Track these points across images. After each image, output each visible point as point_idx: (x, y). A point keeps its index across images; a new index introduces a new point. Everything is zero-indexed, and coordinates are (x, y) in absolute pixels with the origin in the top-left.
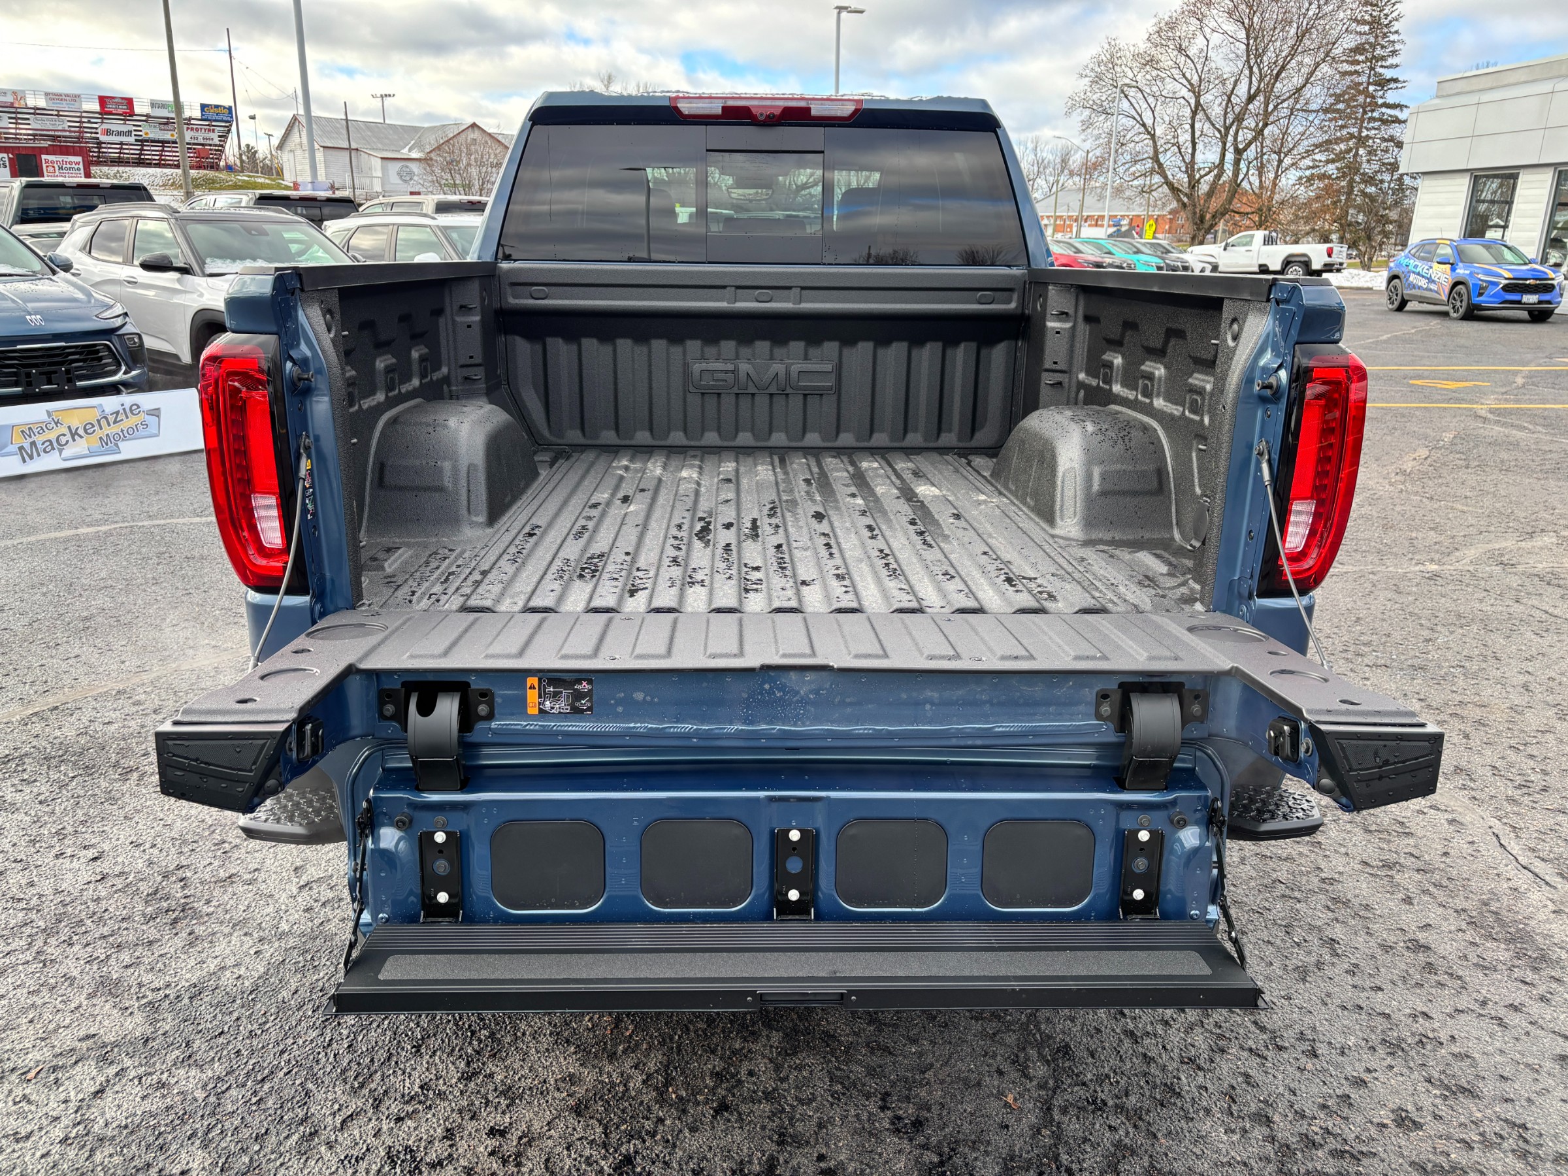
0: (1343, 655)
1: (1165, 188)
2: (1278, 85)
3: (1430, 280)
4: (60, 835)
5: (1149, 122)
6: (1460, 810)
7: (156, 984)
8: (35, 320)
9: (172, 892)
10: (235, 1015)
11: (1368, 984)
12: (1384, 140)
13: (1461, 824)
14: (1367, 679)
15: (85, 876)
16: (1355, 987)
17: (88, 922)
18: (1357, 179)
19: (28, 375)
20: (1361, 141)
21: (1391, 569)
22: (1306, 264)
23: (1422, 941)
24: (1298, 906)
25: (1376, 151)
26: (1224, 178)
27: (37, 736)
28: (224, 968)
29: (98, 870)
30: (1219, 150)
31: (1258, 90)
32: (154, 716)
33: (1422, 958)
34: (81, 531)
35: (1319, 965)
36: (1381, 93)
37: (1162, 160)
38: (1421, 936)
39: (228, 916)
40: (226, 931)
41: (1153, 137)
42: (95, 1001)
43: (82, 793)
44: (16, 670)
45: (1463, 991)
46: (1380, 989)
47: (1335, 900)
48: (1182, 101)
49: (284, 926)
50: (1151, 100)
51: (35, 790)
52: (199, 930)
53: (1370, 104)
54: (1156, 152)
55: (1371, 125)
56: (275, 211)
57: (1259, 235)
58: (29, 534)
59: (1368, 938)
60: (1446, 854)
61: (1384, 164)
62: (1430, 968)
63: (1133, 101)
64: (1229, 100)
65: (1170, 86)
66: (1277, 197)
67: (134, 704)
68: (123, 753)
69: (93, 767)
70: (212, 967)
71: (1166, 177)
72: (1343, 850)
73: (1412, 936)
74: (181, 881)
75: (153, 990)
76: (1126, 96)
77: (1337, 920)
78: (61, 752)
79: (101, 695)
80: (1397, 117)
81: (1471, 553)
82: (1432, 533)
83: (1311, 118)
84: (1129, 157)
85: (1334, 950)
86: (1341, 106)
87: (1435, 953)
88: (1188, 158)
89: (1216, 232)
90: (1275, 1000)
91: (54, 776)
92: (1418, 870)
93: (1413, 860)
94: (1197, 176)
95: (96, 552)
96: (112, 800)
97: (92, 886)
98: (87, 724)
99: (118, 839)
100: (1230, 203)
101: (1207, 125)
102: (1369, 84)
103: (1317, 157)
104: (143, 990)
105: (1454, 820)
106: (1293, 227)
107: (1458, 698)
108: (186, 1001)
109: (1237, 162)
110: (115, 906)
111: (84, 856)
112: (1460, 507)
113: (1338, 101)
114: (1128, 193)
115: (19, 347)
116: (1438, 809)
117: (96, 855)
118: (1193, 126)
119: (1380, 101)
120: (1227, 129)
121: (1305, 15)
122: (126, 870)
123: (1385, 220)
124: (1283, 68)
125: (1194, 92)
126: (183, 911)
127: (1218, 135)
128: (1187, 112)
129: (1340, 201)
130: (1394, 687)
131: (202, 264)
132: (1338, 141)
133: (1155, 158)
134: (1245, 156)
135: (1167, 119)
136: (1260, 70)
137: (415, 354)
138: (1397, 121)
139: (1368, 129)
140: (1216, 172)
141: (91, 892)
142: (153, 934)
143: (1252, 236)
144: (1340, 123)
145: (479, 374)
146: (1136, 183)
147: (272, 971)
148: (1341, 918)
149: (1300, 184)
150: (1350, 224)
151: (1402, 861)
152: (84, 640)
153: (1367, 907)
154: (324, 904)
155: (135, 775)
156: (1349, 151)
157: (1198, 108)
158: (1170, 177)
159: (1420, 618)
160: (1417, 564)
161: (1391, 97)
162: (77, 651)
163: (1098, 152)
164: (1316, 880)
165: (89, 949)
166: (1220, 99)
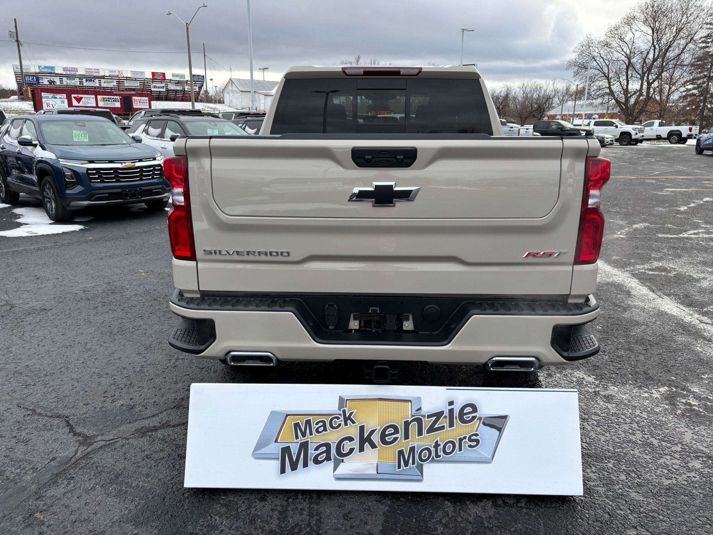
1: (614, 101)
2: (668, 54)
5: (605, 70)
18: (708, 95)
20: (710, 78)
22: (679, 135)
26: (642, 96)
30: (640, 83)
31: (658, 56)
37: (612, 88)
41: (608, 78)
48: (622, 62)
50: (607, 62)
54: (610, 85)
57: (657, 122)
63: (599, 62)
64: (645, 60)
65: (616, 55)
66: (669, 105)
76: (595, 60)
83: (684, 69)
84: (596, 87)
86: (700, 63)
88: (625, 87)
94: (629, 95)
100: (645, 107)
101: (634, 72)
106: (676, 118)
109: (648, 89)
113: (698, 61)
114: (596, 104)
118: (627, 73)
120: (644, 74)
121: (680, 22)
124: (670, 46)
125: (628, 58)
127: (639, 77)
128: (624, 67)
129: (700, 106)
132: (698, 79)
133: (609, 88)
134: (653, 85)
135: (614, 70)
136: (659, 47)
140: (638, 94)
143: (654, 123)
144: (699, 70)
156: (704, 83)
157: (630, 65)
158: (616, 96)
163: (581, 86)
166: (640, 61)
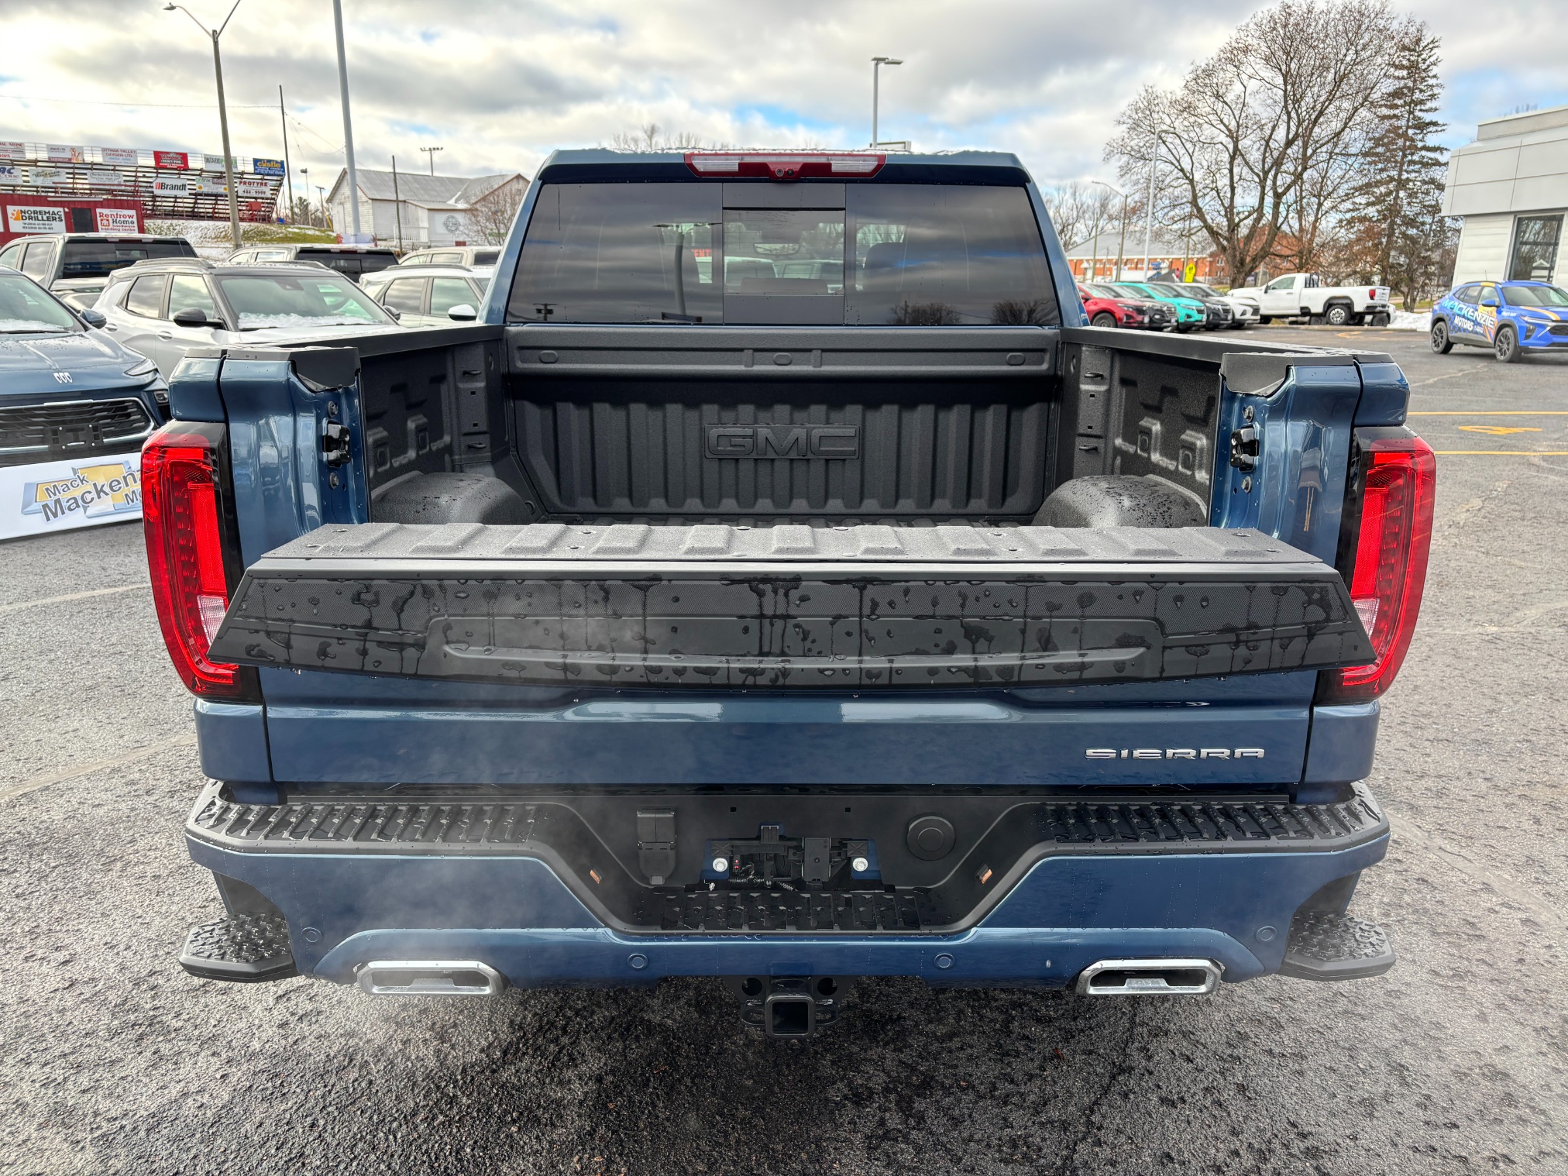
0: (1402, 728)
1: (1205, 232)
2: (1317, 130)
3: (1476, 323)
4: (33, 934)
5: (1187, 166)
6: (1533, 907)
7: (113, 1114)
8: (63, 377)
9: (142, 1002)
10: (194, 1151)
11: (1441, 1120)
12: (1424, 182)
13: (1537, 924)
14: (1428, 755)
15: (53, 983)
16: (1427, 1123)
17: (50, 1037)
18: (1398, 221)
19: (55, 432)
20: (1402, 184)
21: (1448, 631)
22: (1349, 306)
23: (1500, 1067)
24: (1362, 1024)
25: (1416, 193)
26: (1263, 222)
27: (24, 820)
28: (185, 1095)
29: (68, 975)
30: (1258, 194)
31: (1297, 135)
32: (146, 798)
33: (1499, 1087)
34: (97, 592)
35: (1387, 1097)
36: (1420, 136)
37: (1201, 205)
38: (1499, 1061)
39: (197, 1032)
40: (193, 1049)
41: (1191, 182)
42: (45, 1133)
43: (61, 885)
44: (11, 745)
45: (1548, 1128)
46: (1455, 1126)
47: (1404, 1018)
48: (1220, 146)
49: (256, 1045)
50: (1189, 145)
51: (14, 881)
52: (165, 1048)
53: (1410, 148)
54: (1195, 197)
55: (1411, 168)
56: (310, 265)
57: (1301, 278)
58: (46, 596)
59: (1440, 1063)
60: (1521, 961)
61: (1425, 206)
62: (1509, 1099)
63: (1171, 146)
64: (1267, 142)
65: (1208, 131)
66: (1317, 240)
67: (127, 784)
68: (109, 840)
69: (77, 854)
70: (174, 1093)
71: (1204, 221)
72: (1409, 956)
73: (1488, 1061)
74: (152, 989)
75: (108, 1120)
76: (1164, 142)
77: (1405, 1041)
78: (45, 839)
79: (94, 773)
80: (1437, 160)
81: (1532, 613)
82: (1490, 591)
83: (1350, 162)
84: (1167, 202)
85: (1404, 1078)
86: (1380, 150)
87: (1514, 1081)
88: (1227, 202)
89: (1256, 274)
90: (1339, 1141)
91: (35, 866)
92: (1492, 981)
93: (1486, 968)
94: (1237, 220)
95: (110, 615)
96: (91, 894)
97: (59, 994)
98: (76, 806)
99: (92, 940)
100: (1270, 246)
101: (1246, 170)
102: (1408, 127)
103: (1357, 200)
104: (98, 1119)
105: (1528, 920)
106: (1334, 269)
107: (1526, 778)
108: (142, 1134)
109: (1276, 206)
110: (80, 1018)
111: (55, 959)
112: (1518, 563)
113: (1377, 145)
114: (1167, 237)
115: (46, 404)
116: (1511, 907)
117: (68, 957)
118: (1231, 171)
119: (1420, 145)
120: (1266, 173)
121: (1342, 61)
122: (97, 975)
123: (1427, 261)
124: (1321, 113)
125: (1232, 137)
126: (150, 1025)
127: (1257, 180)
128: (1226, 157)
129: (1381, 243)
130: (1457, 764)
131: (236, 319)
132: (1378, 184)
133: (1194, 202)
134: (1284, 199)
135: (1205, 164)
136: (1298, 115)
137: (411, 425)
138: (1437, 163)
139: (1408, 172)
140: (1255, 215)
141: (57, 1002)
142: (115, 1052)
143: (1293, 279)
144: (1380, 166)
145: (484, 442)
146: (1175, 227)
147: (237, 1100)
148: (1409, 1039)
149: (1341, 227)
150: (1392, 266)
151: (1474, 969)
152: (85, 712)
153: (1438, 1026)
154: (301, 1019)
155: (119, 865)
156: (1390, 193)
157: (1236, 153)
158: (1210, 221)
159: (1481, 686)
160: (1475, 626)
161: (1432, 140)
162: (76, 725)
163: (1137, 197)
164: (1381, 993)
165: (47, 1069)
166: (1258, 144)
